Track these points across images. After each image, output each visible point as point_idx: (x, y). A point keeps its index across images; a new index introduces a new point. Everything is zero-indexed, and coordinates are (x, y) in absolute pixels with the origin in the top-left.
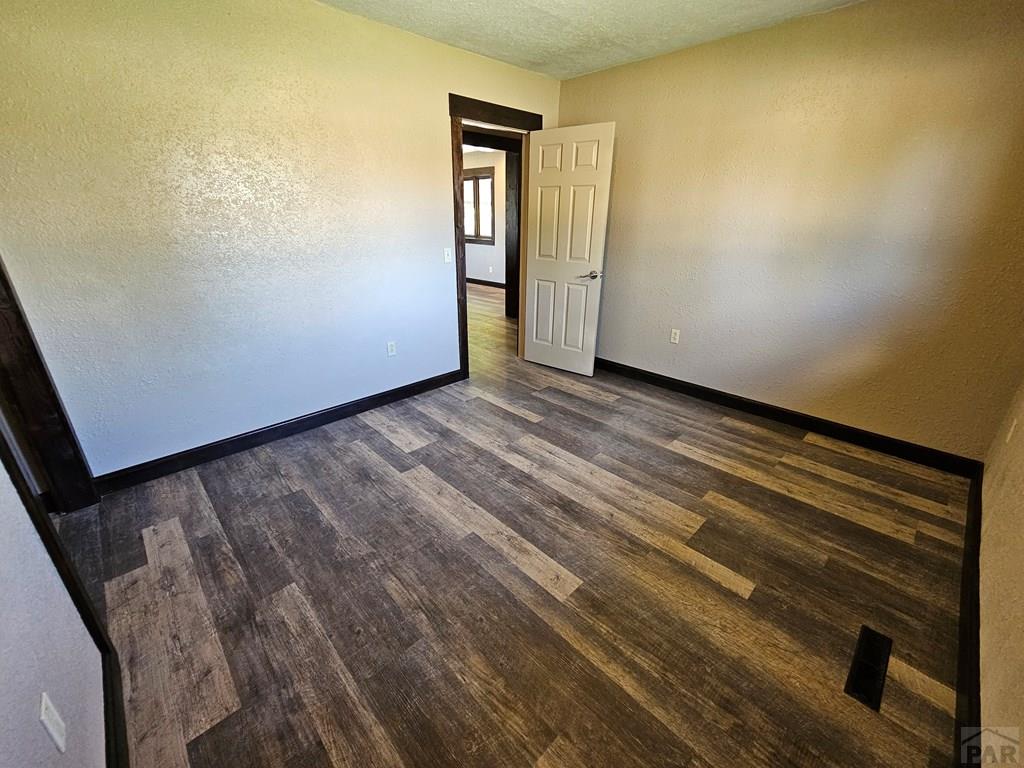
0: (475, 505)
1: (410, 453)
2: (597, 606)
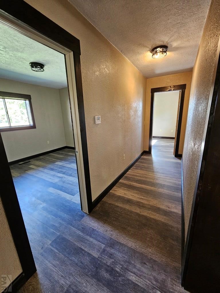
2: (54, 162)
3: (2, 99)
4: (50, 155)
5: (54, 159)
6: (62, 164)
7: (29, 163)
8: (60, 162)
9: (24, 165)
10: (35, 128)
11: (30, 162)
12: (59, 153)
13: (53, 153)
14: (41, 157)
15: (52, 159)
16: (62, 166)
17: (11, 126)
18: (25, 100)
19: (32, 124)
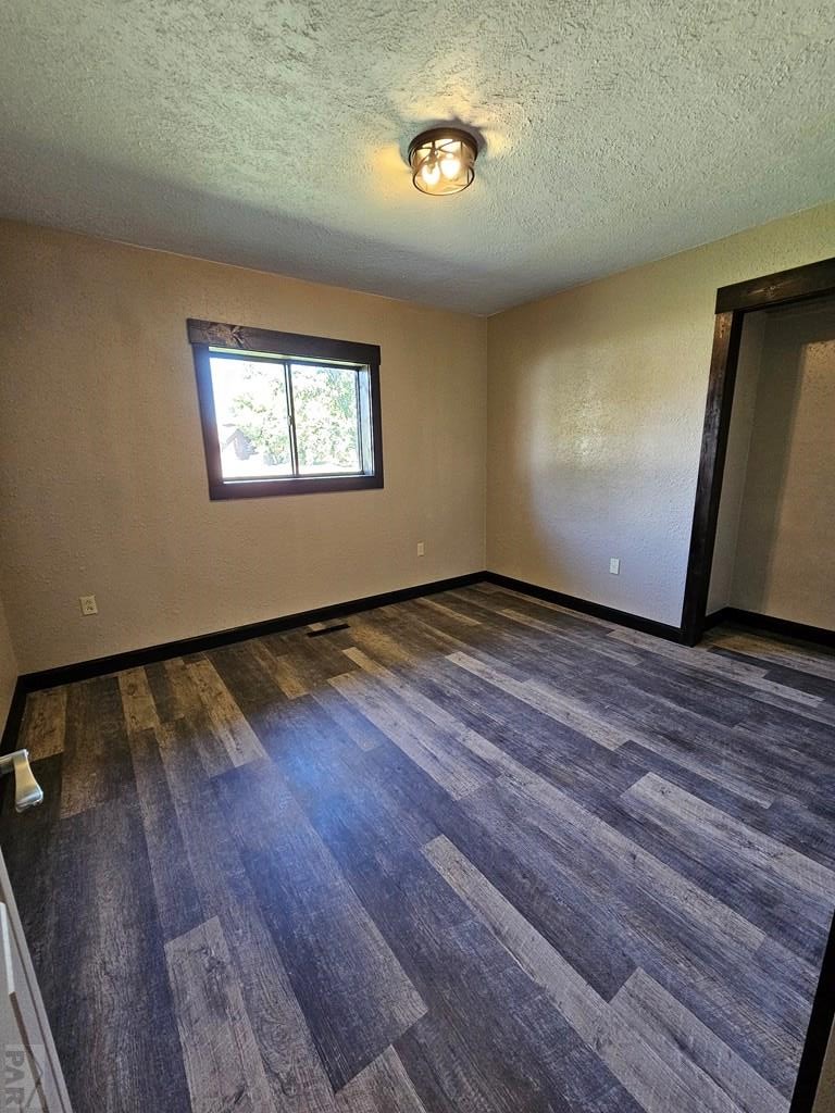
0: (527, 702)
1: (647, 772)
2: (441, 650)
3: (281, 366)
4: (423, 606)
5: (439, 633)
6: (482, 672)
7: (343, 631)
8: (468, 653)
9: (325, 640)
10: (381, 486)
11: (348, 631)
12: (458, 601)
13: (434, 596)
14: (389, 611)
15: (430, 627)
16: (482, 682)
17: (298, 476)
18: (358, 369)
19: (370, 468)
